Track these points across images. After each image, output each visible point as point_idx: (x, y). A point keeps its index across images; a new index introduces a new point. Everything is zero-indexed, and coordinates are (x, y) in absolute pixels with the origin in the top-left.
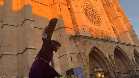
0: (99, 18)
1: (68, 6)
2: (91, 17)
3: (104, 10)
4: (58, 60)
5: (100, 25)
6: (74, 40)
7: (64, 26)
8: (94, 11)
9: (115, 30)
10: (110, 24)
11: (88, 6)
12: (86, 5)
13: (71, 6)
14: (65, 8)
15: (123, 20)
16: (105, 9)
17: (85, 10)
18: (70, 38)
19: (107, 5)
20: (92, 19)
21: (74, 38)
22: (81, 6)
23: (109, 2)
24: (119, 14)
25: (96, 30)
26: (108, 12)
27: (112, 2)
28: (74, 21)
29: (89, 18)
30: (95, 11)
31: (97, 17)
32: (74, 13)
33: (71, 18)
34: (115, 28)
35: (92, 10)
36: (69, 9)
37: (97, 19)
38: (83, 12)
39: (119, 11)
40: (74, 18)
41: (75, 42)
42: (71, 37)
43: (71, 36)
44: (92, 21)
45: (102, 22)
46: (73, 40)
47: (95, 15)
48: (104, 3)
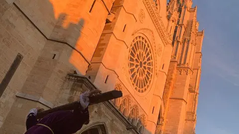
0: (148, 79)
1: (109, 14)
2: (137, 66)
3: (166, 70)
4: (13, 101)
5: (142, 92)
6: (74, 85)
7: (76, 44)
8: (149, 59)
9: (161, 119)
10: (160, 102)
11: (146, 42)
12: (143, 38)
13: (115, 18)
14: (101, 13)
15: (188, 113)
16: (170, 71)
17: (135, 44)
18: (69, 75)
19: (178, 65)
20: (136, 70)
21: (78, 81)
22: (132, 33)
23: (185, 63)
24: (187, 96)
25: (128, 96)
26: (171, 79)
27: (190, 66)
28: (102, 49)
29: (132, 65)
30: (151, 61)
31: (146, 73)
32: (112, 36)
33: (100, 40)
34: (164, 116)
35: (148, 54)
36: (108, 21)
37: (144, 76)
38: (129, 46)
39: (191, 91)
40: (104, 44)
41: (73, 90)
42: (73, 76)
43: (75, 72)
44: (134, 74)
45: (150, 87)
46: (71, 83)
47: (145, 67)
48: (175, 58)
